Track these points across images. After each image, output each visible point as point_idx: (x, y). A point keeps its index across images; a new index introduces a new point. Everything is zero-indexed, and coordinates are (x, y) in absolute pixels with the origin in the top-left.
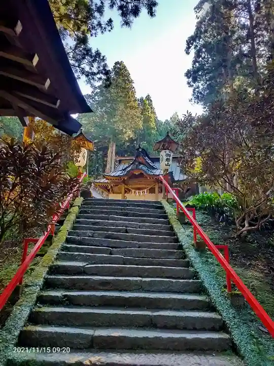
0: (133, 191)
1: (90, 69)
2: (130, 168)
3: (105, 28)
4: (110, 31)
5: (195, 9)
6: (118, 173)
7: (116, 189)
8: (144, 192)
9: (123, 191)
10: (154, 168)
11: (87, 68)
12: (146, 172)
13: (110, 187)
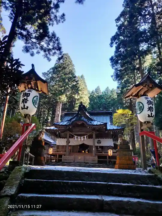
0: (76, 137)
1: (48, 46)
2: (74, 119)
3: (59, 20)
4: (63, 22)
5: (116, 20)
6: (65, 123)
7: (62, 134)
8: (85, 138)
9: (68, 136)
10: (92, 120)
11: (45, 46)
12: (86, 123)
13: (58, 133)
